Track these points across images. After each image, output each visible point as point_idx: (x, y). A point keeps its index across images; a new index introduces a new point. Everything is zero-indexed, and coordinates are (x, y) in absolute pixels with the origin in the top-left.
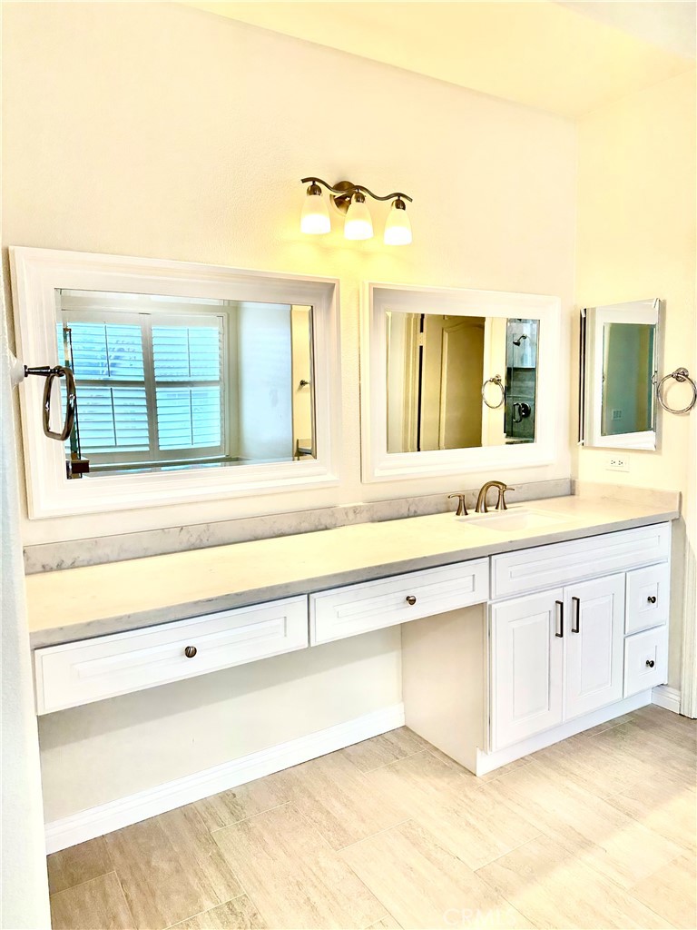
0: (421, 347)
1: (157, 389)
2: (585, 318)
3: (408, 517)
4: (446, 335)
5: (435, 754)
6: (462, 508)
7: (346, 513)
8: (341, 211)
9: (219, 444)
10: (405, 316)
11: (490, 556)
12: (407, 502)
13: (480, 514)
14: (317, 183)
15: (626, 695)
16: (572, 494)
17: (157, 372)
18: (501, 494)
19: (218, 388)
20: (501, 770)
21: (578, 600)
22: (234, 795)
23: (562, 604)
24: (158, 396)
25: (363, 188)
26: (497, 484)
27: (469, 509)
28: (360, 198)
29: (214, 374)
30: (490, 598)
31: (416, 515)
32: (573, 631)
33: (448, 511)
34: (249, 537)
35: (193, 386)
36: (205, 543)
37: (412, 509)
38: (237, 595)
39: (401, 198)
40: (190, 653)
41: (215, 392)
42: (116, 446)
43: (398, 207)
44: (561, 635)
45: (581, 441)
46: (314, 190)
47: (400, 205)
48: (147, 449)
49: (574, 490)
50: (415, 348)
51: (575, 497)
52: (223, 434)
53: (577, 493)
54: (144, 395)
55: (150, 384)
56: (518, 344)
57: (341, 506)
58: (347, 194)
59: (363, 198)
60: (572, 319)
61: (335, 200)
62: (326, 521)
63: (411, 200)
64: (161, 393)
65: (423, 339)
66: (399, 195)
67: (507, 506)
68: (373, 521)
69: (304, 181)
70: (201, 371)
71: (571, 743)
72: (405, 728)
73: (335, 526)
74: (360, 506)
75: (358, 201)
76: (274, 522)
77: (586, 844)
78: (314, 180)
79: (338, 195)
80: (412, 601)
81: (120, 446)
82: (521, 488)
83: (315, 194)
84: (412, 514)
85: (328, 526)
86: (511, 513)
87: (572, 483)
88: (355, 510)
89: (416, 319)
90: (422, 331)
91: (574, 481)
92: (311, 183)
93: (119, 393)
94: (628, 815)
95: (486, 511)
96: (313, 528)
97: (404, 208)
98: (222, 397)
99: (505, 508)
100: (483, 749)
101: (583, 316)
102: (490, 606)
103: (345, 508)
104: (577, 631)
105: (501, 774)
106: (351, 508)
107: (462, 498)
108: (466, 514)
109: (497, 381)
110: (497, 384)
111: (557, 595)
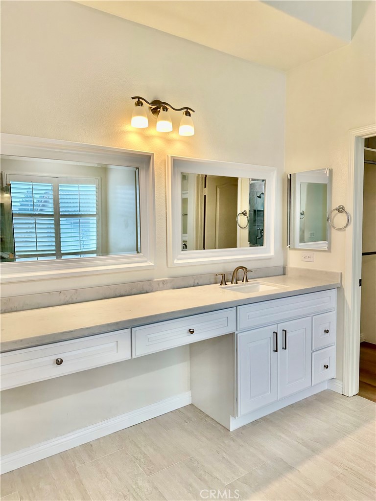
0: (205, 196)
1: (61, 219)
2: (290, 179)
3: (194, 286)
4: (218, 189)
5: (207, 419)
6: (223, 282)
7: (159, 284)
8: (154, 116)
9: (95, 249)
10: (196, 175)
11: (236, 307)
12: (193, 278)
13: (233, 284)
14: (140, 100)
15: (313, 385)
16: (284, 274)
17: (61, 209)
18: (245, 274)
19: (95, 218)
20: (244, 427)
21: (286, 331)
22: (91, 445)
23: (277, 333)
24: (61, 222)
25: (167, 104)
26: (242, 268)
27: (228, 282)
28: (165, 109)
29: (94, 210)
30: (237, 330)
31: (198, 285)
32: (283, 348)
33: (216, 283)
34: (102, 297)
35: (81, 217)
36: (75, 300)
37: (196, 282)
38: (87, 328)
39: (188, 110)
40: (59, 362)
41: (93, 221)
42: (37, 251)
43: (186, 115)
44: (277, 351)
45: (289, 246)
46: (139, 104)
47: (188, 114)
48: (54, 252)
49: (285, 272)
50: (202, 196)
51: (286, 276)
52: (98, 244)
53: (286, 274)
54: (53, 222)
55: (57, 216)
56: (260, 197)
57: (156, 280)
58: (158, 106)
59: (167, 109)
60: (283, 180)
61: (152, 110)
62: (146, 288)
63: (194, 111)
64: (63, 221)
65: (206, 191)
66: (187, 108)
67: (248, 280)
68: (174, 288)
69: (133, 98)
70: (85, 209)
71: (282, 412)
72: (191, 405)
73: (152, 291)
74: (166, 280)
75: (164, 110)
76: (116, 289)
77: (290, 468)
78: (139, 98)
79: (153, 107)
80: (191, 332)
81: (39, 251)
82: (256, 270)
83: (139, 105)
84: (196, 284)
85: (148, 291)
86: (250, 284)
87: (284, 268)
88: (163, 282)
89: (202, 178)
90: (205, 187)
91: (285, 267)
92: (137, 99)
93: (39, 220)
94: (313, 451)
95: (237, 283)
96: (139, 292)
97: (190, 115)
98: (98, 223)
99: (247, 281)
100: (234, 416)
101: (289, 178)
102: (237, 334)
103: (157, 281)
104: (286, 349)
105: (244, 429)
106: (161, 281)
107: (223, 275)
108: (226, 284)
109: (244, 214)
110: (245, 215)
111: (274, 328)
